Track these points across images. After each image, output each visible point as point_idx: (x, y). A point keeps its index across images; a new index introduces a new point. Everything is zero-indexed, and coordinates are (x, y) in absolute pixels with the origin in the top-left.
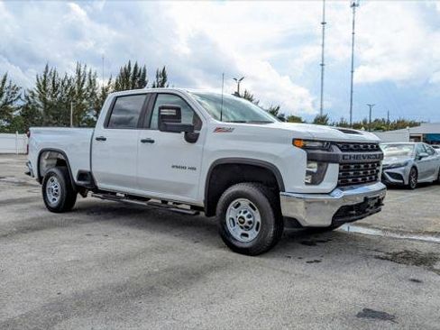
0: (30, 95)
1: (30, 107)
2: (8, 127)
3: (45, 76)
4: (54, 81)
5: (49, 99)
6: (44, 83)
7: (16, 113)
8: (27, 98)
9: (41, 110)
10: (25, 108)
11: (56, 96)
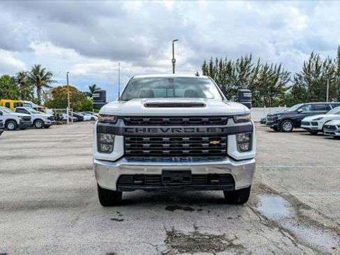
0: (298, 77)
1: (298, 86)
2: (281, 102)
3: (310, 62)
4: (317, 64)
5: (313, 78)
6: (309, 66)
7: (288, 92)
8: (296, 80)
9: (307, 88)
10: (295, 87)
11: (318, 76)
